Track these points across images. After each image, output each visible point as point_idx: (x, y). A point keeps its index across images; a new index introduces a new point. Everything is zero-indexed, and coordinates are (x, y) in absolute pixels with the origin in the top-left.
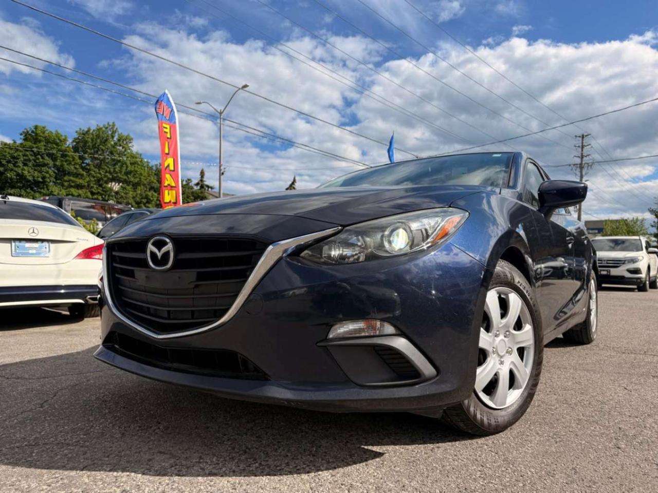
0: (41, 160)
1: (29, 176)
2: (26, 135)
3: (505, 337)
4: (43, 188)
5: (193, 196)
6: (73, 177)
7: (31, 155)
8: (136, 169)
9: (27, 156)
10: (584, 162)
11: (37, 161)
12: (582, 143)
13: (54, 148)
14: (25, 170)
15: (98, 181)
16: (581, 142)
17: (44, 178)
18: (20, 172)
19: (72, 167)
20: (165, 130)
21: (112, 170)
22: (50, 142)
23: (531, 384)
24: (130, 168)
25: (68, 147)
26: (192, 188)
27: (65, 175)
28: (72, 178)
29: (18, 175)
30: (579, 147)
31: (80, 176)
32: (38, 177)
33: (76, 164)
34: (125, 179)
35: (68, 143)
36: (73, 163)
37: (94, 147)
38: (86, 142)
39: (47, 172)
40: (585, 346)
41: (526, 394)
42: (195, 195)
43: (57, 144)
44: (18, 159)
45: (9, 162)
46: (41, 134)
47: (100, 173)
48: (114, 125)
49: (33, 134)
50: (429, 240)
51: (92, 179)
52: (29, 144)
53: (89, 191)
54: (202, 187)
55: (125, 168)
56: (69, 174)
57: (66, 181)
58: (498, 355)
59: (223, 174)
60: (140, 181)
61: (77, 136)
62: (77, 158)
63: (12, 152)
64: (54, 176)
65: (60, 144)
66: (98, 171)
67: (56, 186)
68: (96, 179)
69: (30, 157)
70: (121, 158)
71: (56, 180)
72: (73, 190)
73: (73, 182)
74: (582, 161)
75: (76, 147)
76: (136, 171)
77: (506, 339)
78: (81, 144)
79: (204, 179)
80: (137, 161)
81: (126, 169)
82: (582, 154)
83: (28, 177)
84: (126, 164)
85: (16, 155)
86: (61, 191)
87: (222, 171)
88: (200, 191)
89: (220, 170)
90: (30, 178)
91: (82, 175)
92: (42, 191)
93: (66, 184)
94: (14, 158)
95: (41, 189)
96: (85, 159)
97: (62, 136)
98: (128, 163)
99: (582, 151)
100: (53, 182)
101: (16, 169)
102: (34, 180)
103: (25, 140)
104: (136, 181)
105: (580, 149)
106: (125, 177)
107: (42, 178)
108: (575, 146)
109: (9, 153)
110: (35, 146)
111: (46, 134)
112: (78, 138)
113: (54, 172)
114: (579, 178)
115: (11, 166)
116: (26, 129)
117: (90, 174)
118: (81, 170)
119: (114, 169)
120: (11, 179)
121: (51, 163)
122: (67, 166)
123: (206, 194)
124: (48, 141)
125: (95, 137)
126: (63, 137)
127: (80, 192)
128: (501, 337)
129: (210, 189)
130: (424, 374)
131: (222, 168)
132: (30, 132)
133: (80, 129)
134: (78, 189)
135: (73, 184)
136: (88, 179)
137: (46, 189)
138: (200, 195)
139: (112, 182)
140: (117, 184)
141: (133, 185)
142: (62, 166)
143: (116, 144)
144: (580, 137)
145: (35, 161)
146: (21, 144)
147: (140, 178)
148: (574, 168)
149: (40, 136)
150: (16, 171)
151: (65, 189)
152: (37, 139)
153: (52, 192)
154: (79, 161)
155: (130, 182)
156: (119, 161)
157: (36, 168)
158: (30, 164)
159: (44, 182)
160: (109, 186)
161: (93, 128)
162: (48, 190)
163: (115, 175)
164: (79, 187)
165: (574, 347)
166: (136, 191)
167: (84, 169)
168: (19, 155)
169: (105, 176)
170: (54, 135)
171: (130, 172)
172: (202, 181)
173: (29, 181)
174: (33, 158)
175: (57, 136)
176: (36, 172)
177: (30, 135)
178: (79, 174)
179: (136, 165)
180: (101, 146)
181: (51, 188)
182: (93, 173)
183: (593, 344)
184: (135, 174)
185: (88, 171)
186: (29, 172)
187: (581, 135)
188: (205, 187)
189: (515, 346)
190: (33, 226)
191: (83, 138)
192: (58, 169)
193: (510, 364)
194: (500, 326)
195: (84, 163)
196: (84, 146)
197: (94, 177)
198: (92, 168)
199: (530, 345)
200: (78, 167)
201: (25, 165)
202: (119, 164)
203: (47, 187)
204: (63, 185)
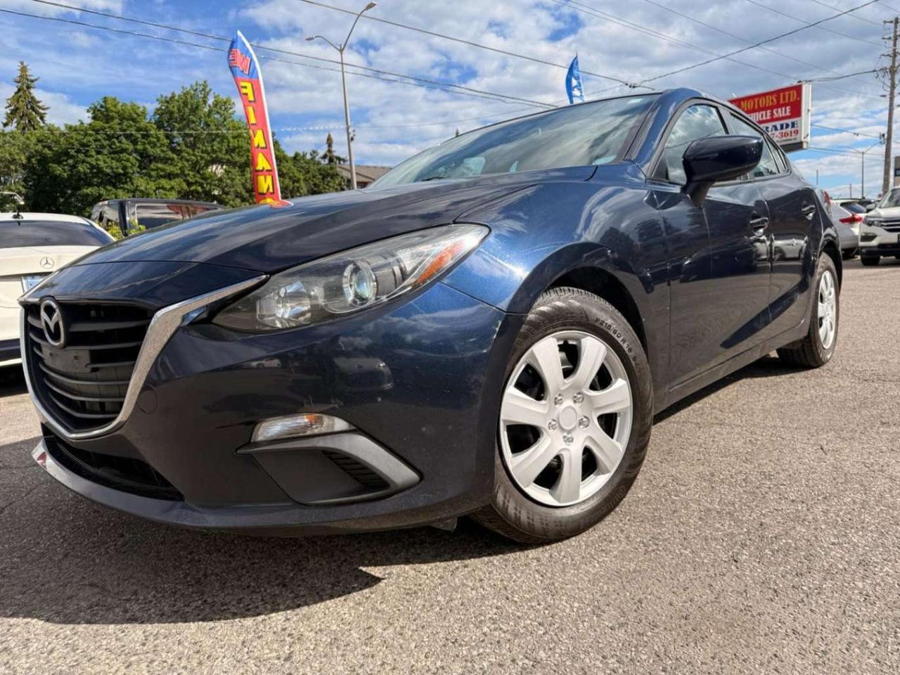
0: (118, 145)
1: (107, 167)
2: (94, 112)
3: (575, 402)
4: (126, 183)
5: (320, 174)
6: (161, 163)
7: (105, 139)
8: (240, 143)
9: (99, 140)
10: (897, 64)
11: (113, 146)
12: (895, 32)
13: (131, 126)
14: (99, 160)
15: (195, 166)
16: (892, 30)
17: (124, 168)
18: (94, 163)
19: (158, 150)
20: (244, 91)
21: (209, 149)
22: (125, 118)
23: (628, 464)
24: (233, 143)
25: (149, 123)
26: (319, 163)
27: (150, 162)
28: (160, 165)
29: (92, 167)
30: (890, 38)
31: (169, 162)
32: (117, 168)
33: (162, 145)
34: (228, 160)
35: (148, 117)
36: (158, 145)
37: (182, 119)
38: (171, 113)
39: (128, 160)
40: (810, 372)
41: (617, 480)
42: (323, 172)
43: (134, 120)
44: (88, 146)
45: (78, 151)
46: (112, 109)
47: (194, 155)
48: (205, 86)
49: (103, 110)
50: (406, 283)
51: (186, 163)
52: (99, 124)
53: (184, 181)
54: (331, 160)
55: (226, 144)
56: (157, 159)
57: (153, 170)
58: (562, 430)
59: (352, 139)
60: (248, 159)
61: (159, 106)
62: (162, 137)
63: (80, 137)
64: (137, 164)
65: (138, 119)
66: (191, 152)
67: (142, 178)
68: (190, 163)
69: (103, 141)
70: (220, 132)
71: (141, 169)
72: (163, 182)
73: (163, 170)
74: (894, 62)
75: (159, 122)
76: (242, 147)
77: (577, 406)
78: (166, 117)
79: (333, 149)
80: (242, 133)
81: (228, 146)
82: (894, 50)
83: (105, 169)
84: (227, 138)
85: (85, 141)
86: (148, 184)
87: (351, 136)
88: (329, 166)
89: (348, 134)
90: (108, 171)
91: (173, 159)
92: (125, 186)
93: (153, 173)
94: (83, 145)
95: (124, 183)
96: (174, 137)
97: (138, 108)
98: (230, 137)
99: (895, 45)
100: (138, 172)
101: (89, 159)
102: (113, 172)
103: (94, 118)
104: (243, 161)
105: (891, 42)
106: (228, 157)
107: (123, 169)
108: (883, 38)
109: (77, 140)
110: (106, 125)
111: (119, 107)
112: (161, 109)
113: (137, 160)
114: (889, 89)
115: (81, 156)
116: (92, 104)
117: (182, 157)
118: (170, 153)
119: (212, 146)
120: (85, 174)
121: (131, 147)
122: (153, 150)
123: (338, 169)
124: (122, 118)
125: (182, 105)
126: (141, 109)
127: (173, 183)
128: (568, 403)
129: (342, 162)
130: (393, 482)
131: (350, 130)
132: (98, 107)
133: (162, 96)
134: (170, 179)
135: (162, 173)
136: (180, 165)
137: (129, 183)
138: (330, 171)
139: (212, 164)
140: (220, 167)
141: (239, 167)
142: (145, 149)
143: (210, 112)
144: (891, 22)
145: (111, 147)
146: (90, 125)
147: (248, 156)
148: (881, 74)
149: (112, 111)
150: (88, 163)
151: (154, 181)
152: (108, 115)
153: (137, 186)
154: (166, 141)
155: (236, 162)
156: (217, 135)
157: (112, 156)
158: (105, 152)
159: (125, 174)
160: (210, 170)
161: (178, 92)
162: (133, 184)
163: (214, 156)
164: (170, 176)
165: (791, 375)
166: (244, 175)
167: (173, 150)
168: (89, 141)
169: (202, 158)
170: (129, 108)
171: (233, 150)
172: (329, 151)
173: (108, 174)
174: (107, 142)
175: (133, 109)
176: (114, 161)
177: (99, 110)
178: (169, 159)
179: (240, 139)
180: (191, 117)
181: (135, 182)
182: (186, 155)
183: (825, 367)
184: (239, 152)
185: (178, 152)
186: (105, 162)
187: (893, 19)
188: (335, 160)
189: (593, 414)
190: (46, 255)
191: (167, 107)
192: (141, 155)
193: (584, 441)
194: (563, 388)
195: (173, 143)
196: (171, 118)
197: (188, 161)
198: (184, 148)
199: (625, 410)
200: (165, 149)
201: (98, 153)
202: (218, 140)
203: (131, 181)
204: (150, 176)
